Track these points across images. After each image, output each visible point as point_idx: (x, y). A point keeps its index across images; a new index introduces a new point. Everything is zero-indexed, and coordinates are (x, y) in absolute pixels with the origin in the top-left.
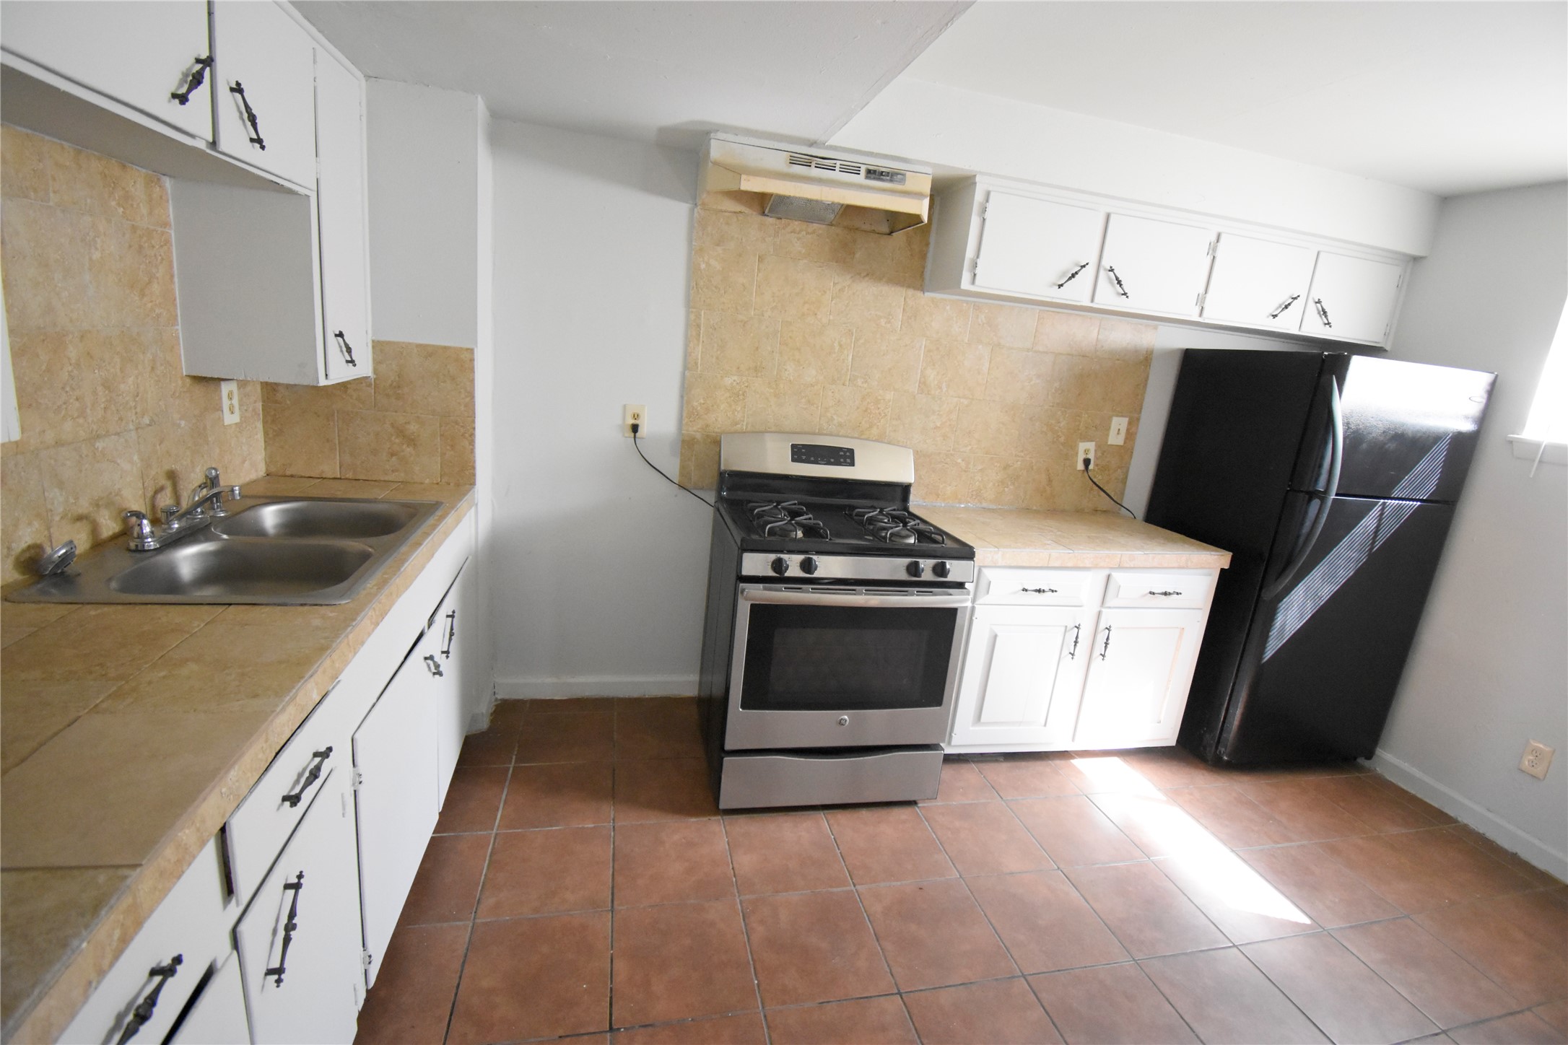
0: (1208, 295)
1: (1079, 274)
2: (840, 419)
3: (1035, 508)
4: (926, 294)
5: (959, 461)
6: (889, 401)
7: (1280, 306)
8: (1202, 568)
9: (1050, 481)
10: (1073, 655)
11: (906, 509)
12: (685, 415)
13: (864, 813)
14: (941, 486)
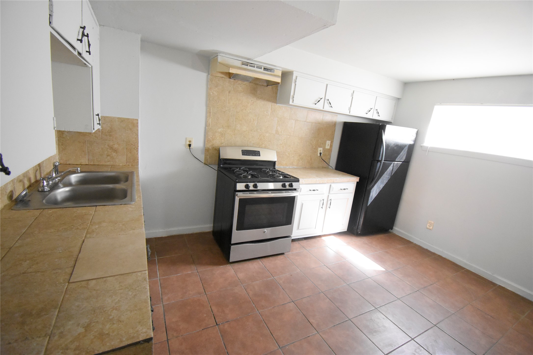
0: (351, 107)
1: (320, 101)
2: (253, 142)
3: (307, 167)
4: (278, 104)
5: (287, 154)
6: (267, 136)
7: (368, 111)
8: (353, 182)
9: (311, 159)
10: (322, 208)
11: (275, 169)
12: (206, 141)
13: (271, 258)
14: (282, 162)
